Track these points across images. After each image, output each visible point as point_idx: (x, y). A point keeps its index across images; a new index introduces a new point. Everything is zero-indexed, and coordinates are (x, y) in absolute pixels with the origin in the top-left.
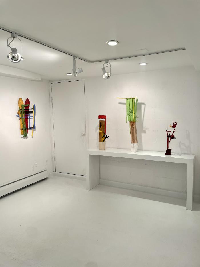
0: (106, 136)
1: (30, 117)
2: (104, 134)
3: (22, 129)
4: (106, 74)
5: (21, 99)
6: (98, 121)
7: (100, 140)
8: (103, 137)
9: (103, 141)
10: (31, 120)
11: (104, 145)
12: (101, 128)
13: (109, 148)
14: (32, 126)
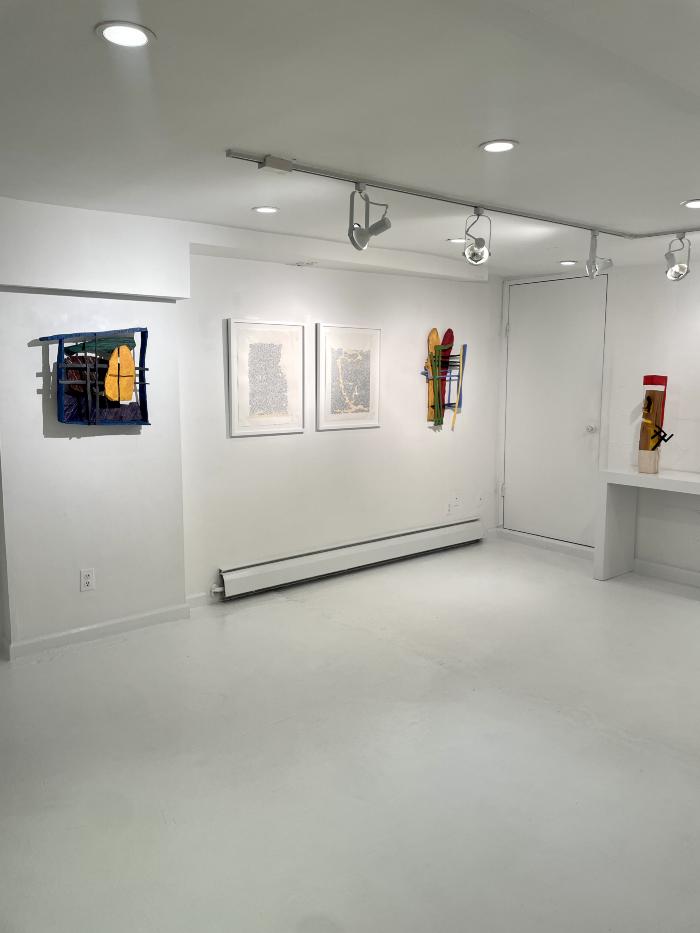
0: (662, 434)
1: (451, 376)
2: (657, 430)
3: (433, 407)
4: (676, 268)
5: (435, 329)
6: (642, 391)
7: (643, 446)
8: (654, 435)
9: (653, 449)
10: (454, 384)
11: (656, 462)
12: (649, 411)
13: (671, 470)
14: (454, 399)
